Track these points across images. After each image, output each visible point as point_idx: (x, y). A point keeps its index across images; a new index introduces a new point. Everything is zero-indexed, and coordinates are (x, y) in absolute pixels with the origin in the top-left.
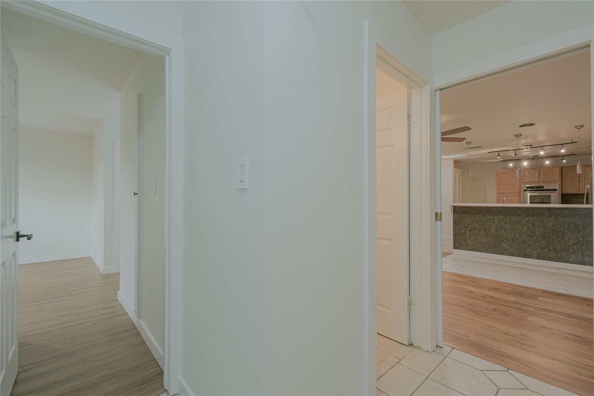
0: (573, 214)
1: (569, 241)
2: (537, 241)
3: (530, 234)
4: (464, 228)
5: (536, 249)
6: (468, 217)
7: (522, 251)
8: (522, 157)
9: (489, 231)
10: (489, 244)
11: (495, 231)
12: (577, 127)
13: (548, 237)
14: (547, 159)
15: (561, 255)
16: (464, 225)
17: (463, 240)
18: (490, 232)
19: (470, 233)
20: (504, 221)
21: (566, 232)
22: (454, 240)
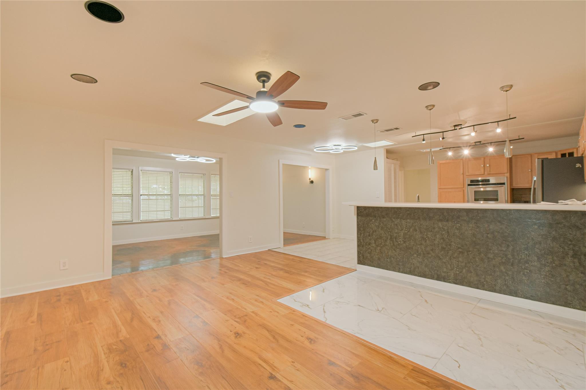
0: (499, 219)
1: (494, 259)
2: (454, 258)
3: (445, 246)
4: (369, 236)
5: (452, 269)
6: (373, 221)
7: (436, 271)
8: (463, 143)
9: (396, 240)
10: (396, 259)
11: (403, 241)
12: (503, 88)
13: (467, 252)
14: (491, 145)
15: (484, 279)
16: (369, 232)
17: (368, 252)
18: (397, 242)
19: (375, 243)
20: (413, 228)
21: (490, 245)
22: (358, 252)
